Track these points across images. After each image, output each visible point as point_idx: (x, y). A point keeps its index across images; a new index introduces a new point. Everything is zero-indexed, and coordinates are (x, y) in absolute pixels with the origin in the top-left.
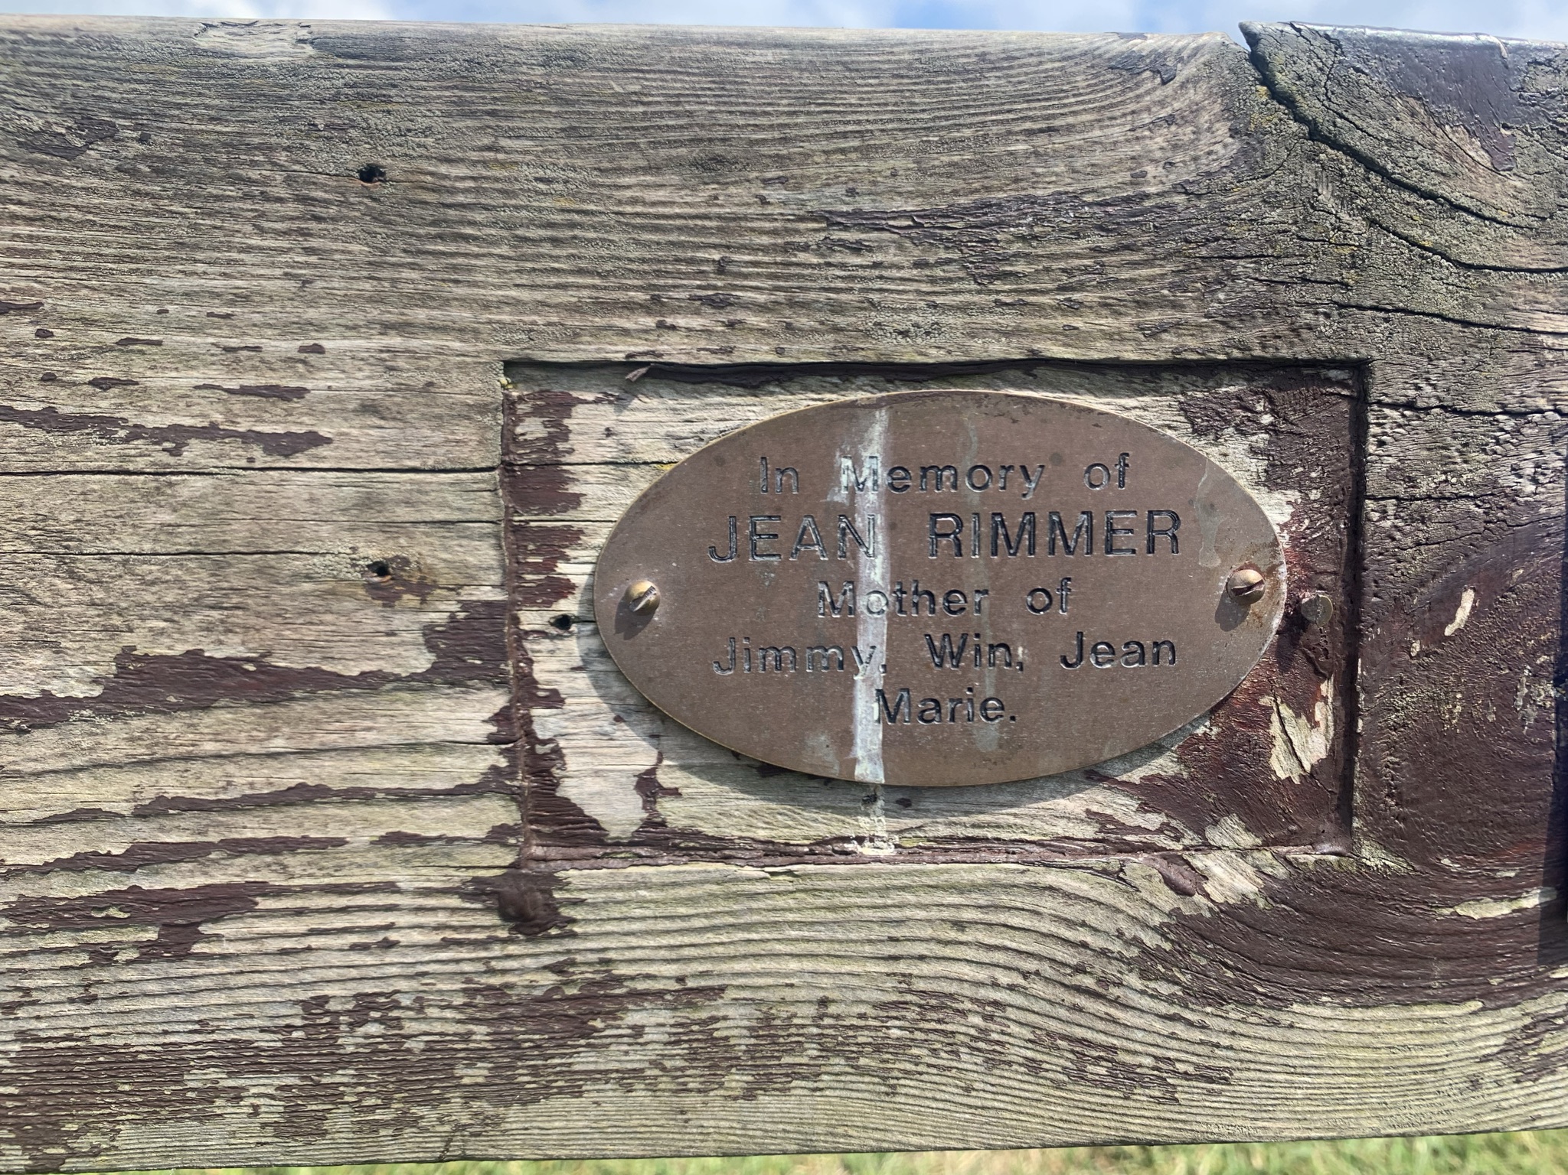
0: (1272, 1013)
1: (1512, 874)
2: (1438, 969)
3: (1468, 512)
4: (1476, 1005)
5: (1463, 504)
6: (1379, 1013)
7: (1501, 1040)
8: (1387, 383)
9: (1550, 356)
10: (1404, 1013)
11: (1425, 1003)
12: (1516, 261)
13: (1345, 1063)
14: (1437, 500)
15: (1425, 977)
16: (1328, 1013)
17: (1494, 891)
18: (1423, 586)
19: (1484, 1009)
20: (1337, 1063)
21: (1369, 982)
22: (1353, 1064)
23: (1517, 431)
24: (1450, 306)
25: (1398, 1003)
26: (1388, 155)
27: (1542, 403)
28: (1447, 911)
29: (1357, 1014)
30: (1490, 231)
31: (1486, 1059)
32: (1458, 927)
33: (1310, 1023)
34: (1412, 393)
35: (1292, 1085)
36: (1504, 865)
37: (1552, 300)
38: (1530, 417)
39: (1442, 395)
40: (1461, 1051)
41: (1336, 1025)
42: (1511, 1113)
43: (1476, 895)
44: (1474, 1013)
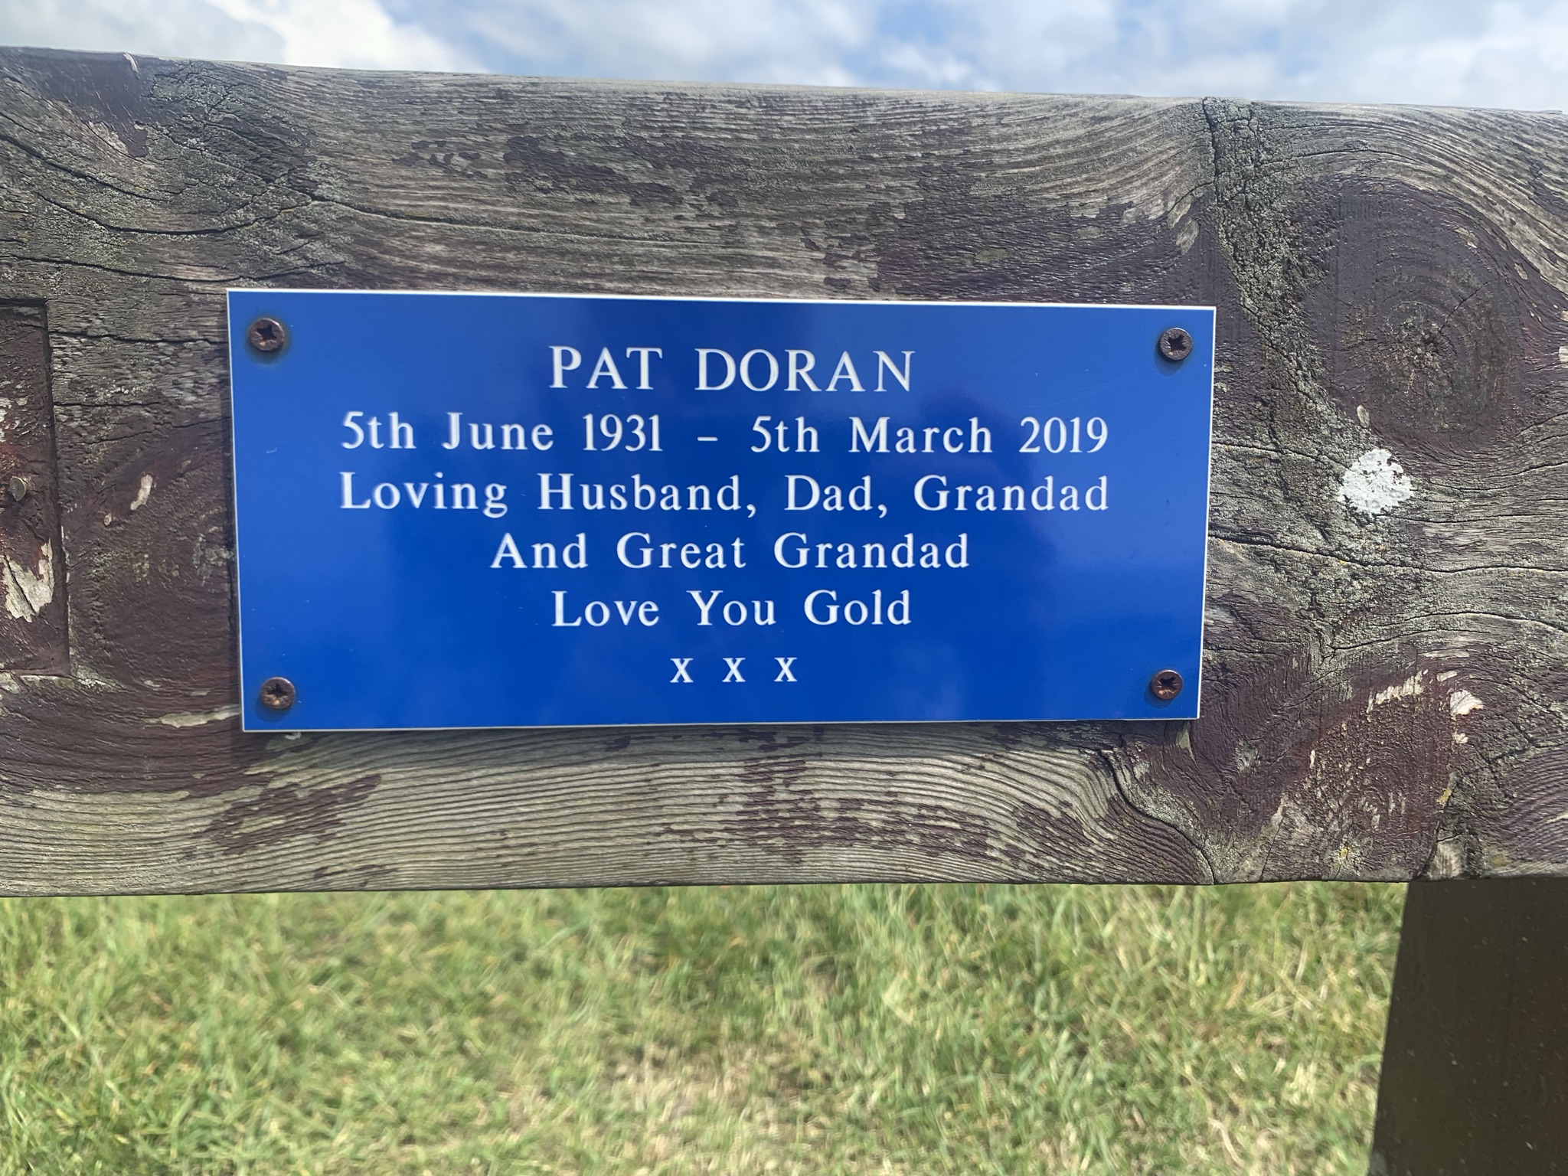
0: (17, 796)
1: (204, 694)
2: (148, 765)
3: (140, 415)
4: (185, 793)
5: (134, 410)
6: (105, 798)
7: (208, 822)
8: (61, 316)
9: (196, 298)
10: (124, 798)
11: (143, 792)
12: (157, 225)
13: (81, 837)
14: (114, 406)
15: (139, 771)
16: (62, 797)
17: (190, 706)
18: (108, 471)
19: (189, 797)
20: (74, 836)
21: (93, 774)
22: (86, 837)
23: (175, 355)
24: (105, 258)
25: (119, 790)
26: (43, 144)
27: (193, 333)
28: (153, 721)
29: (87, 799)
30: (133, 203)
31: (197, 835)
32: (163, 733)
33: (49, 805)
34: (84, 325)
35: (38, 852)
36: (197, 687)
37: (192, 255)
38: (185, 345)
39: (110, 327)
40: (176, 829)
41: (71, 807)
42: (221, 878)
43: (178, 710)
44: (182, 800)
